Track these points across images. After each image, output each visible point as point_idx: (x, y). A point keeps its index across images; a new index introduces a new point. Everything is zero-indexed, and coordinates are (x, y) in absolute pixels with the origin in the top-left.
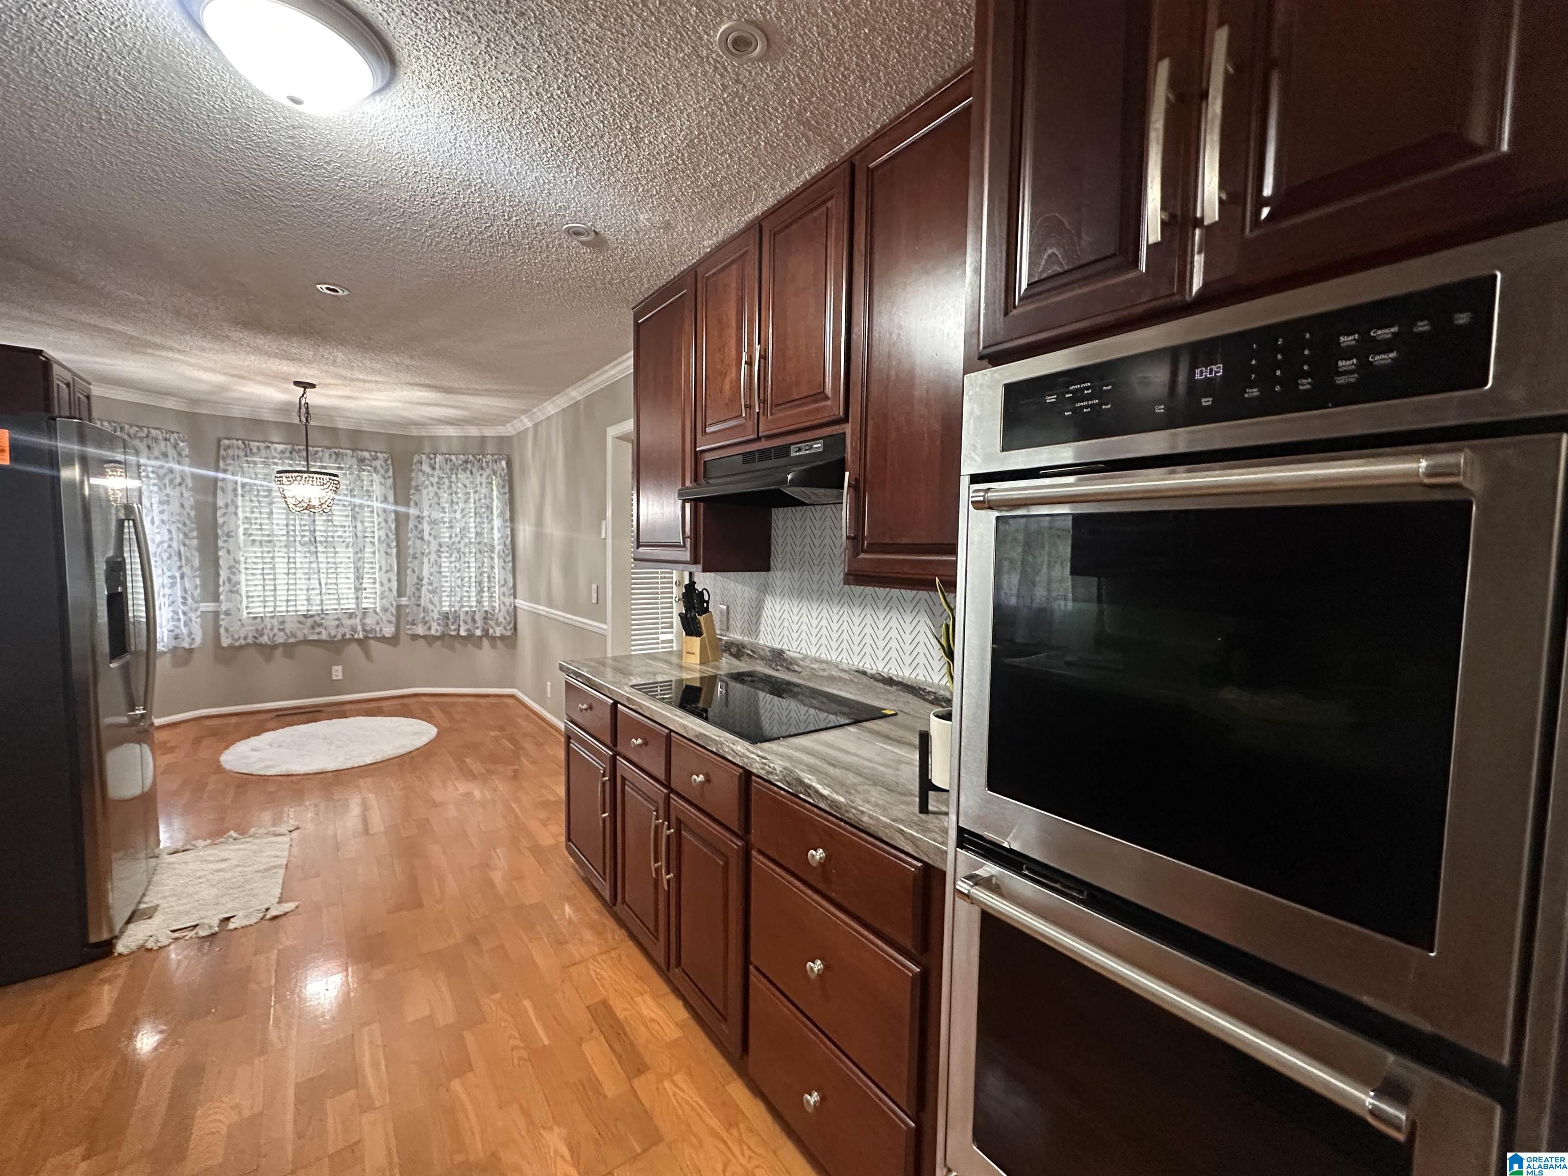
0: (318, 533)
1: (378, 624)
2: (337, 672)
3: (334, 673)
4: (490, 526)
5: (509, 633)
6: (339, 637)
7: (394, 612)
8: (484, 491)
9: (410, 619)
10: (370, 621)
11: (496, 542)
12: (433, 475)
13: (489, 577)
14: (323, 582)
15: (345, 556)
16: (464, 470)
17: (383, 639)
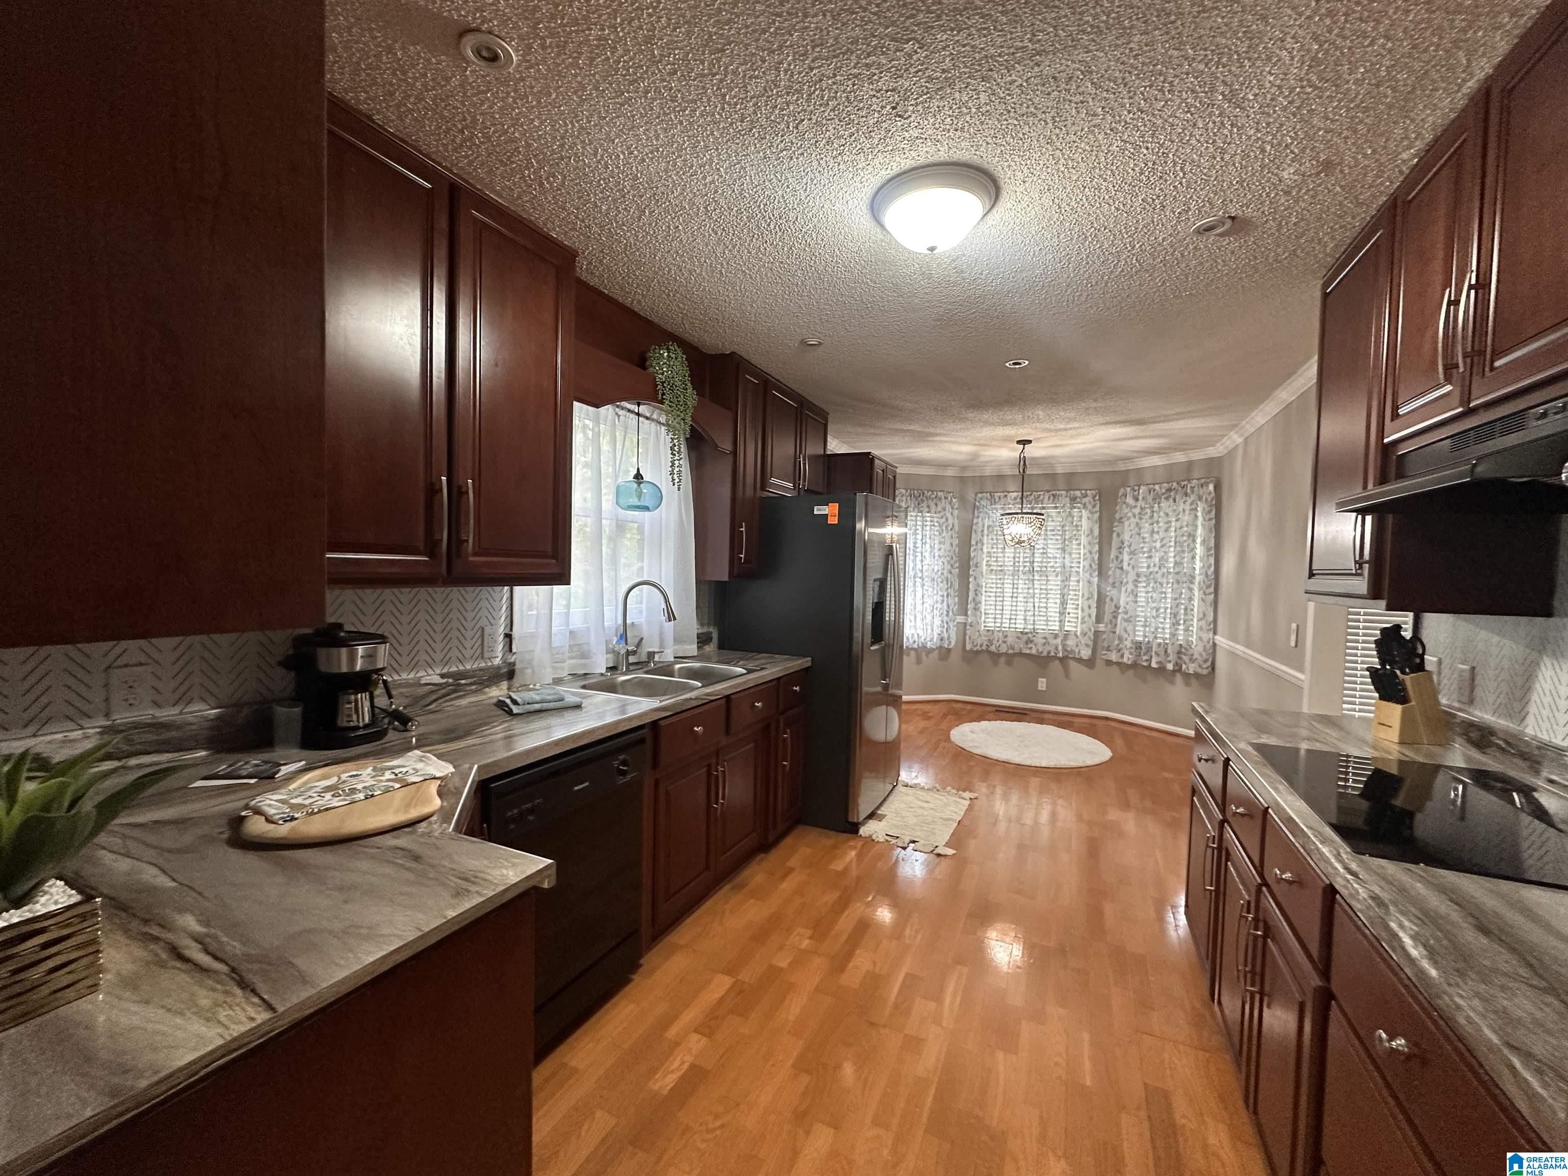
0: (1035, 564)
1: (1077, 646)
2: (1042, 684)
3: (1040, 684)
4: (1191, 554)
5: (1205, 672)
6: (1045, 654)
7: (1092, 637)
8: (1186, 518)
9: (1105, 644)
10: (1071, 643)
11: (1197, 572)
12: (1135, 507)
13: (1186, 609)
14: (1037, 605)
15: (1055, 583)
16: (1167, 499)
17: (1080, 660)
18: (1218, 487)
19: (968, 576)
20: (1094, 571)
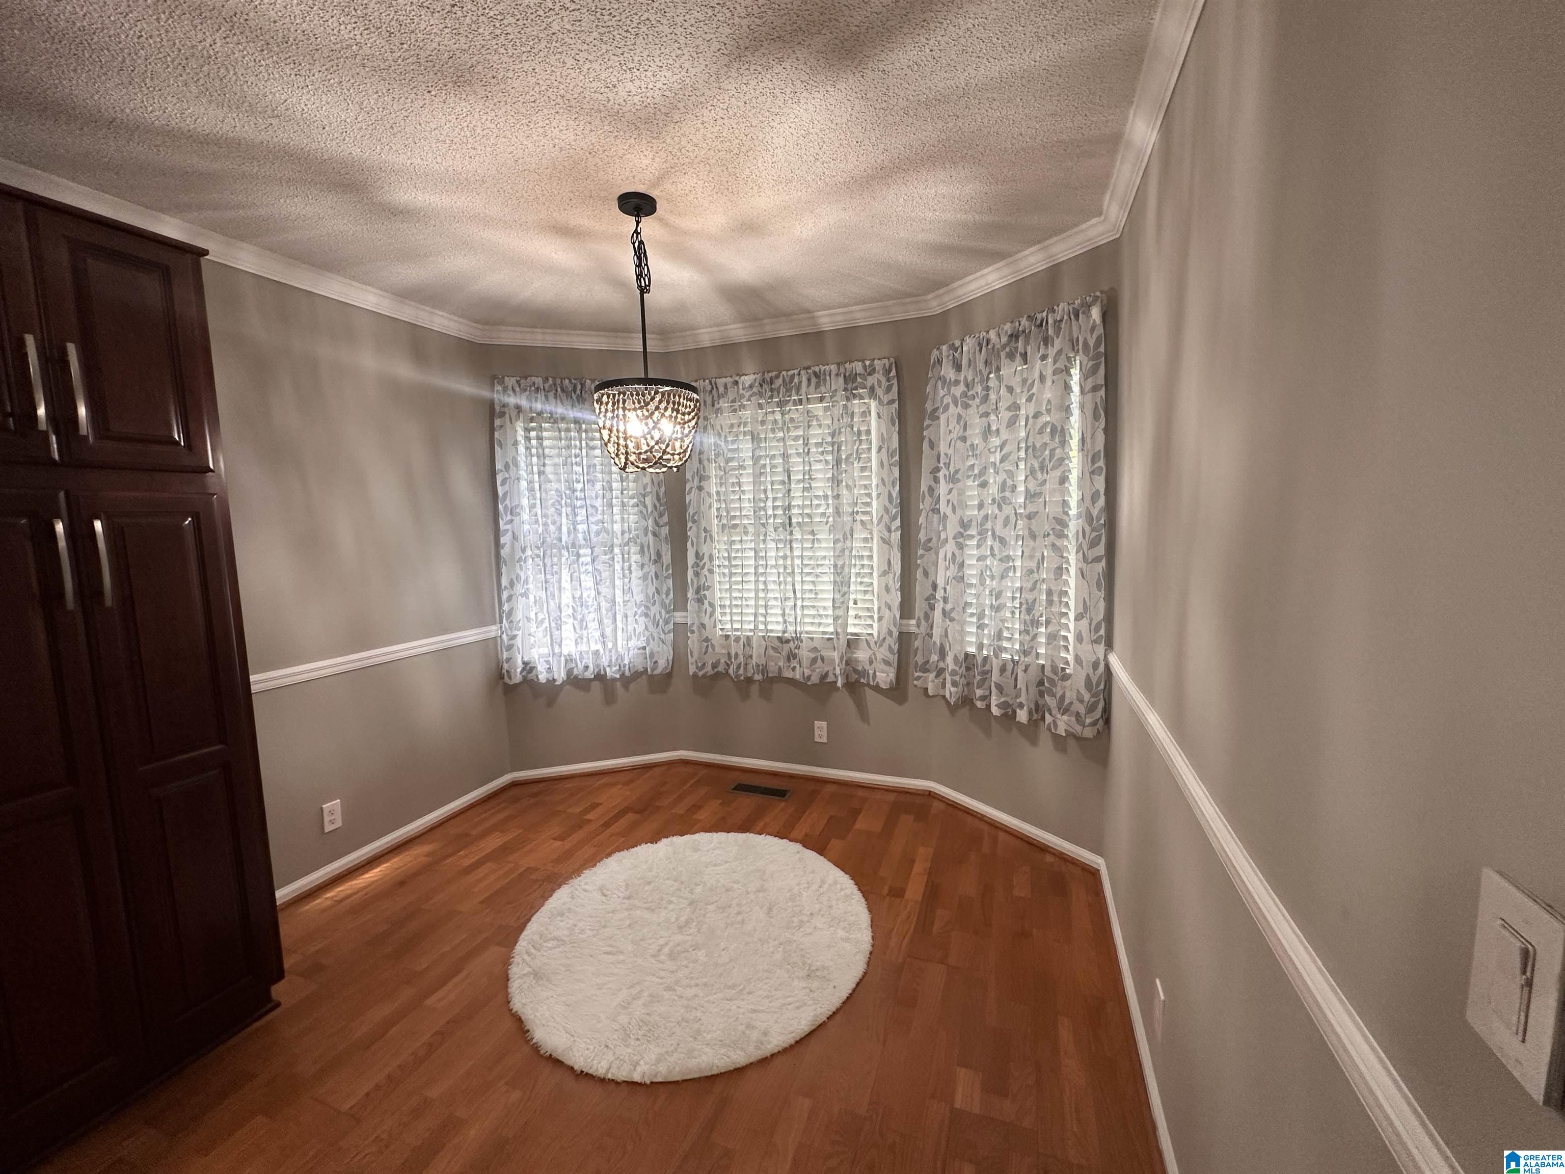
0: (795, 511)
1: (871, 662)
2: (821, 730)
3: (817, 732)
4: (1057, 473)
5: (1089, 733)
6: (815, 679)
7: (896, 648)
8: (1049, 393)
9: (920, 659)
10: (862, 655)
11: (1073, 512)
12: (957, 382)
13: (1049, 593)
14: (798, 587)
15: (825, 549)
16: (1011, 356)
17: (877, 688)
18: (1110, 315)
19: (685, 538)
20: (894, 518)
